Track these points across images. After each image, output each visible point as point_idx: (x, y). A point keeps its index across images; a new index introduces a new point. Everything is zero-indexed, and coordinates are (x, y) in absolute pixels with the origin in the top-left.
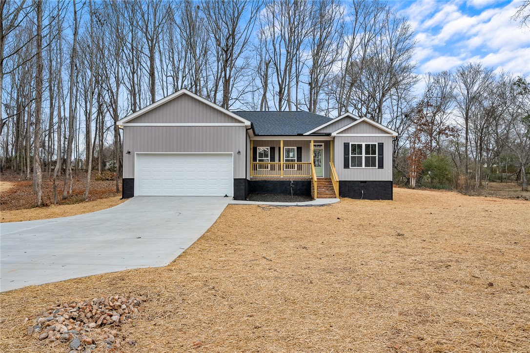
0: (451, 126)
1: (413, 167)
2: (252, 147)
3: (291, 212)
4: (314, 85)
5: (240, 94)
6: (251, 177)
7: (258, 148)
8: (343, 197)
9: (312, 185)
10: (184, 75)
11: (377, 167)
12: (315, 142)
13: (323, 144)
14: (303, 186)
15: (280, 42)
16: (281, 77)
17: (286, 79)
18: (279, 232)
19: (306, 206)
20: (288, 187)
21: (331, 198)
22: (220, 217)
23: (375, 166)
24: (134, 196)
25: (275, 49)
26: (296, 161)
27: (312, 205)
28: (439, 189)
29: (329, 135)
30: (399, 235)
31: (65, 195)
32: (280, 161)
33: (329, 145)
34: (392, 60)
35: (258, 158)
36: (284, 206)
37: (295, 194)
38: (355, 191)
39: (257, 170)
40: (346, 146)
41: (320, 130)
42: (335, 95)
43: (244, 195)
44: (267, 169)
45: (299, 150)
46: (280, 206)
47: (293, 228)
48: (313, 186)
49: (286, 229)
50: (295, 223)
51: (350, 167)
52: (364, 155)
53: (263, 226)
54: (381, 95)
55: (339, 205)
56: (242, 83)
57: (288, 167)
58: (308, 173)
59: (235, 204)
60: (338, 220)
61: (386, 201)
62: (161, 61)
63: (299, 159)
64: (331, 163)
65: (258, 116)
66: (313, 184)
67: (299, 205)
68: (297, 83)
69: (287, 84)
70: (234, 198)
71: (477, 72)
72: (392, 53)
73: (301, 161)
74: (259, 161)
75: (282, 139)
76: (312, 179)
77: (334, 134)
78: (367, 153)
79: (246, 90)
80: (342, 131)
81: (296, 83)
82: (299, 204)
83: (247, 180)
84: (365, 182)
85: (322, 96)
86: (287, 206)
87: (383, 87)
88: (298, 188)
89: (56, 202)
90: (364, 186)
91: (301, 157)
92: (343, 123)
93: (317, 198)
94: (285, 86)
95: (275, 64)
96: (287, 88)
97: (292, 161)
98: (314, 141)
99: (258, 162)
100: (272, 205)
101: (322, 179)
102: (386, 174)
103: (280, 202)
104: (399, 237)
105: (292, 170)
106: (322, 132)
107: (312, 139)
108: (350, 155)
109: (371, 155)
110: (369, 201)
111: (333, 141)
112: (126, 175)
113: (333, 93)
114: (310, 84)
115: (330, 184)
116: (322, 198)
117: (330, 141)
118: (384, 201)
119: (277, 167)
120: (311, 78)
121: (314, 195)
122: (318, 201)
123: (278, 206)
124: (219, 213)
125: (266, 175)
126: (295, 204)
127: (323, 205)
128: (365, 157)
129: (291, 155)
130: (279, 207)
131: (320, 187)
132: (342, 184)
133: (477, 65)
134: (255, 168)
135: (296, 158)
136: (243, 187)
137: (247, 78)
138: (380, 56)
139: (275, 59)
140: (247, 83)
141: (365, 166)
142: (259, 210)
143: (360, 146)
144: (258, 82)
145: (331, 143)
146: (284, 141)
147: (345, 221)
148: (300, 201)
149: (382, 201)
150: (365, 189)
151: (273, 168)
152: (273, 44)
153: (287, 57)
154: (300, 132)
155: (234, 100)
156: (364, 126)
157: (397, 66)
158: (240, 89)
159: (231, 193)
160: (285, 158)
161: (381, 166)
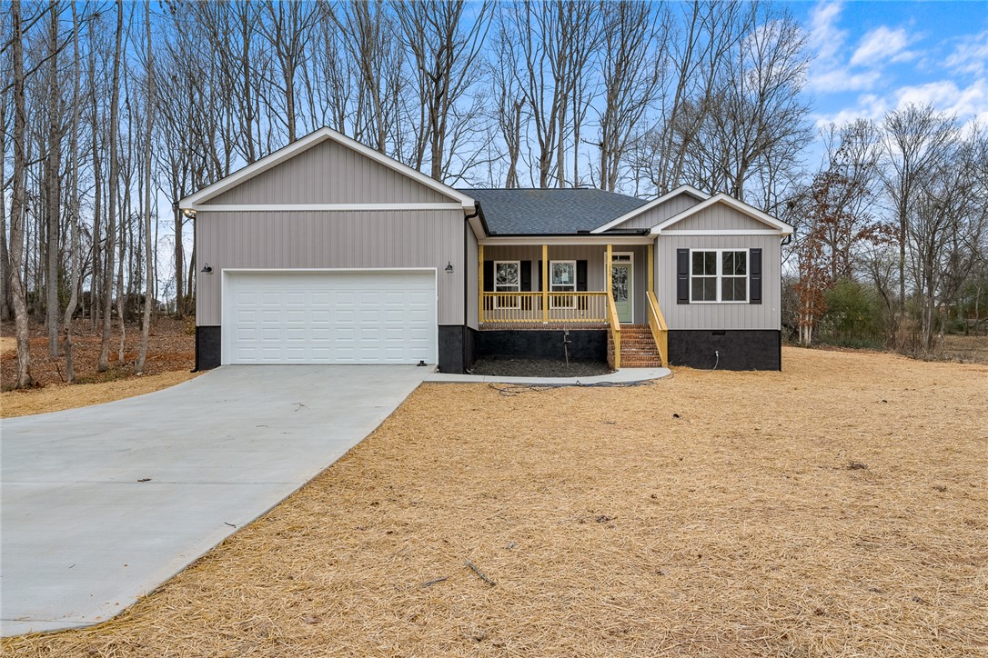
0: (883, 223)
1: (807, 305)
2: (482, 261)
3: (564, 401)
4: (609, 149)
5: (467, 166)
6: (481, 323)
7: (495, 263)
8: (675, 366)
9: (609, 340)
10: (359, 131)
11: (748, 302)
12: (615, 248)
13: (631, 254)
14: (590, 341)
15: (542, 60)
16: (545, 131)
17: (554, 132)
18: (533, 456)
19: (599, 385)
20: (559, 345)
21: (652, 367)
22: (392, 416)
23: (745, 299)
24: (220, 365)
25: (532, 74)
26: (575, 289)
27: (610, 384)
28: (857, 347)
29: (645, 233)
30: (853, 467)
31: (103, 362)
32: (541, 289)
33: (643, 256)
34: (762, 96)
35: (495, 285)
36: (549, 385)
37: (572, 359)
38: (701, 351)
39: (492, 309)
40: (682, 255)
41: (626, 222)
42: (648, 170)
43: (461, 362)
44: (513, 308)
45: (582, 267)
46: (540, 385)
47: (570, 445)
48: (613, 343)
49: (552, 447)
50: (573, 429)
51: (690, 302)
52: (719, 275)
53: (494, 438)
54: (740, 165)
55: (671, 383)
56: (470, 146)
57: (557, 302)
58: (601, 315)
59: (437, 383)
60: (676, 419)
61: (769, 372)
62: (311, 103)
63: (582, 285)
64: (650, 294)
65: (497, 198)
66: (612, 337)
67: (582, 383)
68: (576, 142)
69: (556, 143)
70: (439, 367)
71: (925, 123)
72: (763, 83)
73: (586, 290)
74: (499, 289)
75: (545, 243)
76: (609, 326)
77: (656, 231)
78: (727, 270)
79: (478, 159)
80: (674, 224)
81: (573, 142)
82: (584, 380)
83: (469, 328)
84: (723, 332)
85: (625, 169)
86: (556, 386)
87: (744, 150)
88: (580, 347)
89: (70, 378)
90: (719, 341)
91: (585, 282)
92: (675, 207)
93: (622, 366)
94: (553, 149)
95: (533, 103)
96: (556, 151)
97: (567, 289)
98: (613, 246)
99: (495, 291)
100: (520, 384)
101: (631, 327)
102: (767, 315)
103: (540, 376)
104: (852, 472)
105: (566, 308)
106: (630, 227)
107: (610, 242)
108: (691, 275)
109: (734, 276)
110: (732, 372)
111: (654, 246)
112: (202, 320)
113: (646, 167)
114: (601, 145)
115: (649, 338)
116: (631, 367)
117: (646, 246)
118: (764, 372)
119: (535, 303)
120: (604, 133)
121: (614, 361)
122: (622, 375)
123: (535, 385)
124: (392, 403)
125: (512, 317)
126: (573, 380)
127: (635, 384)
128: (723, 279)
129: (565, 277)
130: (537, 388)
131: (627, 343)
132: (674, 337)
133: (925, 107)
134: (488, 305)
135: (575, 285)
136: (458, 345)
137: (479, 135)
138: (739, 88)
139: (532, 95)
140: (480, 145)
141: (723, 299)
142: (492, 395)
143: (711, 256)
144: (501, 143)
145: (650, 250)
146: (549, 246)
147: (692, 421)
148: (584, 374)
149: (760, 373)
150: (723, 347)
151: (527, 305)
152: (529, 63)
153: (557, 89)
154: (583, 228)
155: (455, 179)
156: (721, 215)
157: (772, 109)
158: (467, 157)
159: (433, 358)
160: (551, 285)
161: (756, 298)
